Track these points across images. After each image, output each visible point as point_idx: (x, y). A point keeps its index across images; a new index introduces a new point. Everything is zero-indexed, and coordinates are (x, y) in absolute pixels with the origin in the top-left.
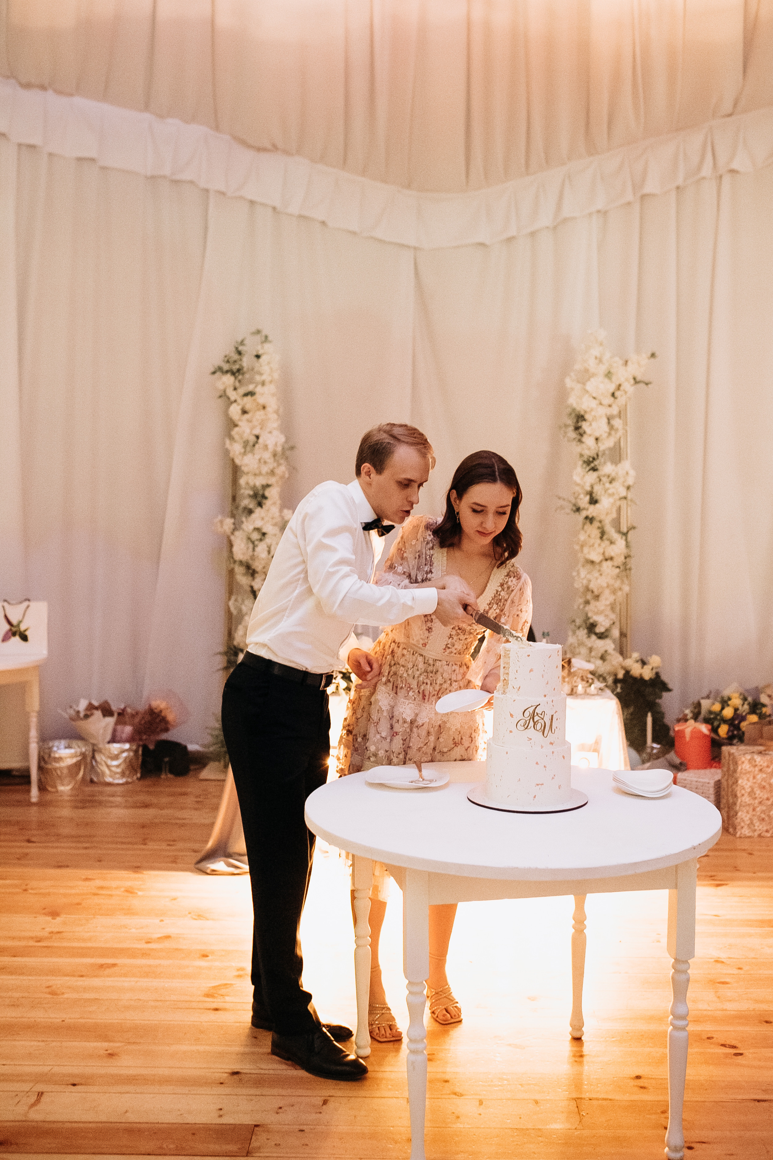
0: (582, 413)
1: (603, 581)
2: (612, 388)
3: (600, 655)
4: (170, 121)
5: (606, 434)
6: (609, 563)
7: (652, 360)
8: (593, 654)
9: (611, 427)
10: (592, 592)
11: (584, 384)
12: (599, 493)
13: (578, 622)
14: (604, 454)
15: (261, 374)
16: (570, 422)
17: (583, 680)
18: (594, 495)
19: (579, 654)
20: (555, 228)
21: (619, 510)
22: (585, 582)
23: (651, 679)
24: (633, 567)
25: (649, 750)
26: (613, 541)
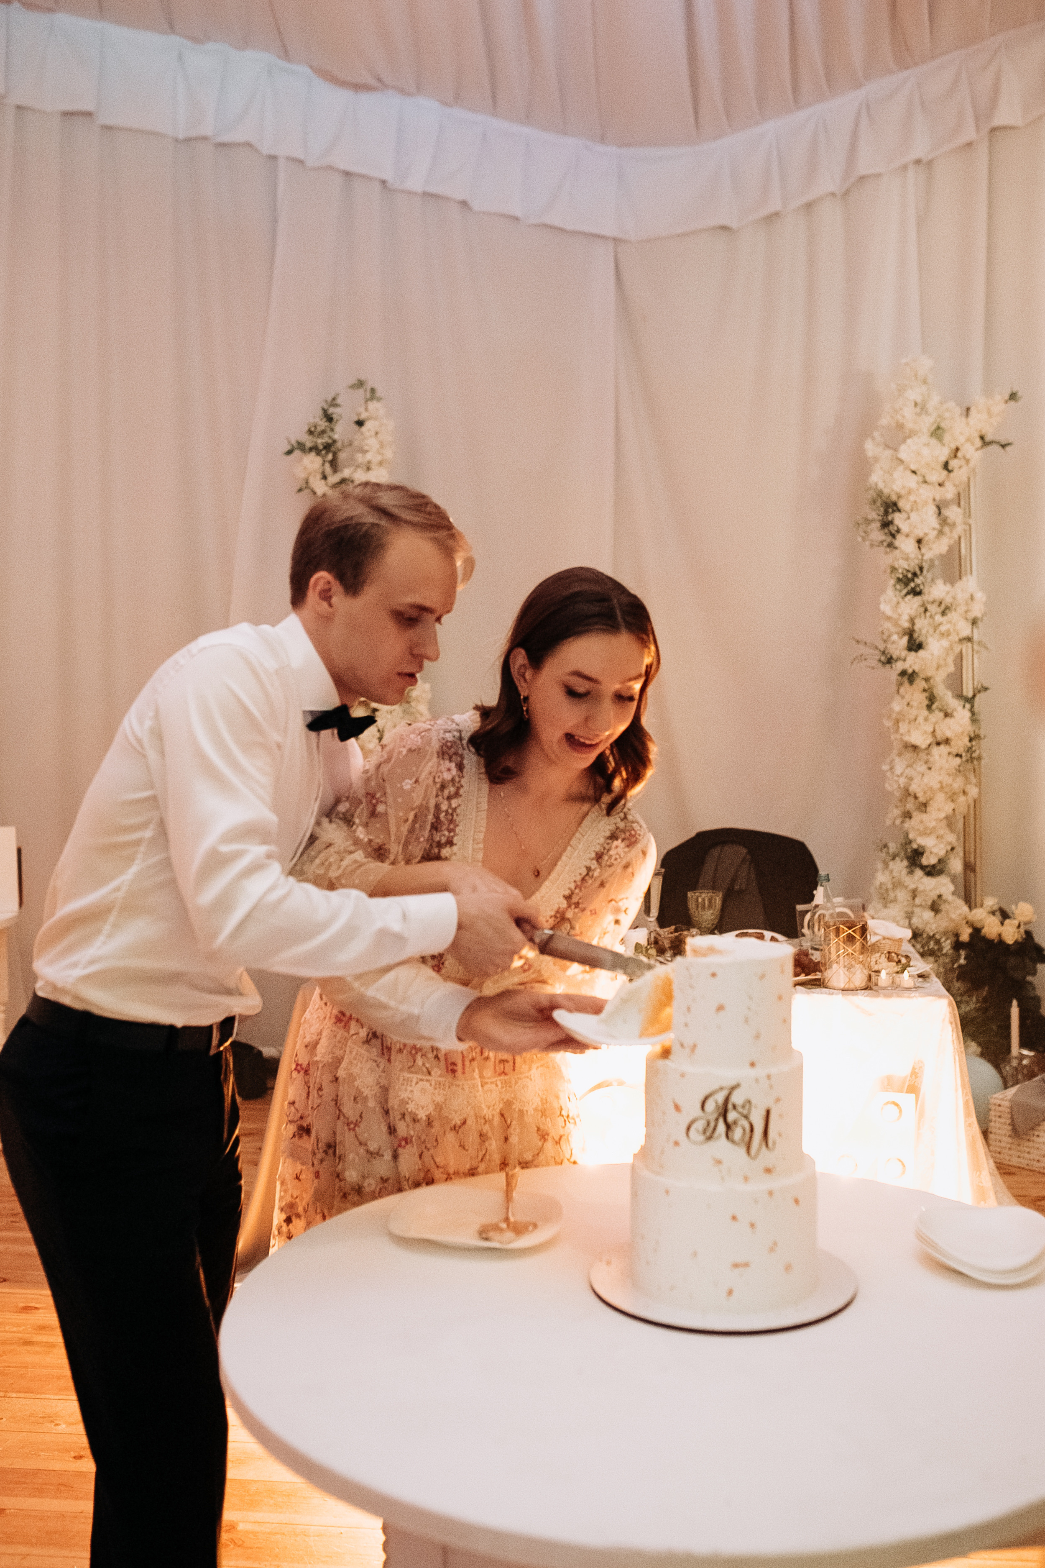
0: (894, 498)
1: (933, 780)
2: (943, 453)
3: (929, 903)
4: (210, 46)
5: (935, 533)
6: (943, 748)
7: (1012, 403)
8: (918, 901)
9: (944, 521)
10: (916, 797)
11: (896, 450)
12: (924, 631)
13: (893, 847)
14: (932, 565)
15: (365, 452)
16: (874, 514)
17: (889, 959)
18: (915, 635)
19: (895, 900)
20: (847, 193)
21: (960, 656)
22: (902, 781)
23: (1016, 942)
24: (984, 755)
25: (1015, 1063)
26: (949, 711)
